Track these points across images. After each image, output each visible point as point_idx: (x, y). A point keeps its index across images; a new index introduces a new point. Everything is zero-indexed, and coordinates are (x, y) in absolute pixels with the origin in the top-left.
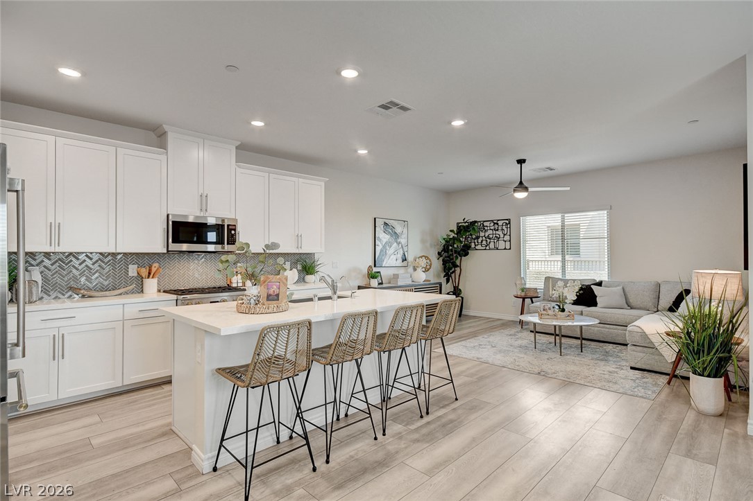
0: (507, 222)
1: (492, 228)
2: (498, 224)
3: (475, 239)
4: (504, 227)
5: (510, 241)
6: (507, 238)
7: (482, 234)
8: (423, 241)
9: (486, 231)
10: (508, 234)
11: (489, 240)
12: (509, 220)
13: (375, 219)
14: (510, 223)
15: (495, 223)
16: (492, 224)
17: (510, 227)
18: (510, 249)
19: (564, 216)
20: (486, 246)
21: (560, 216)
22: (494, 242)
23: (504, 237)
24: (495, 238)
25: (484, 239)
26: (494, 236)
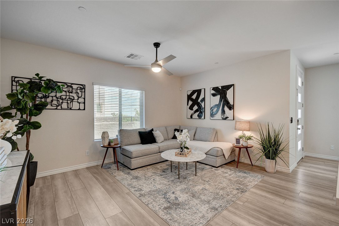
0: (82, 87)
1: (66, 90)
2: (72, 87)
3: (41, 98)
4: (78, 91)
5: (84, 103)
6: (81, 100)
7: (52, 94)
10: (83, 97)
11: (61, 101)
12: (84, 86)
14: (84, 88)
15: (68, 86)
16: (66, 86)
17: (85, 92)
18: (84, 109)
19: (121, 90)
20: (57, 106)
21: (118, 89)
22: (68, 103)
23: (78, 100)
24: (69, 99)
25: (54, 98)
26: (68, 97)
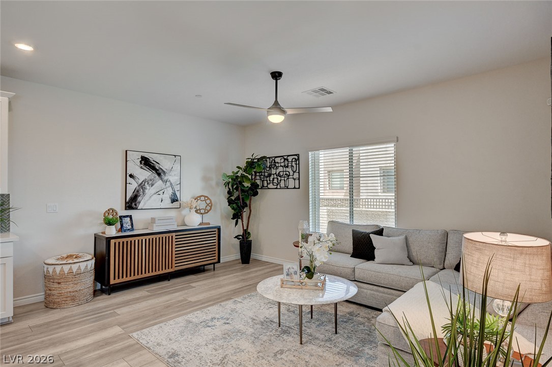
0: (296, 157)
1: (283, 164)
2: (287, 160)
3: (267, 177)
4: (293, 164)
5: (299, 179)
6: (296, 175)
7: (273, 171)
8: (206, 179)
9: (277, 167)
10: (297, 171)
11: (279, 178)
12: (298, 155)
13: (126, 151)
14: (298, 159)
15: (285, 159)
16: (283, 160)
17: (299, 164)
18: (299, 188)
19: (352, 150)
20: (277, 185)
21: (348, 150)
22: (285, 180)
23: (293, 175)
24: (286, 176)
25: (275, 176)
26: (285, 173)
